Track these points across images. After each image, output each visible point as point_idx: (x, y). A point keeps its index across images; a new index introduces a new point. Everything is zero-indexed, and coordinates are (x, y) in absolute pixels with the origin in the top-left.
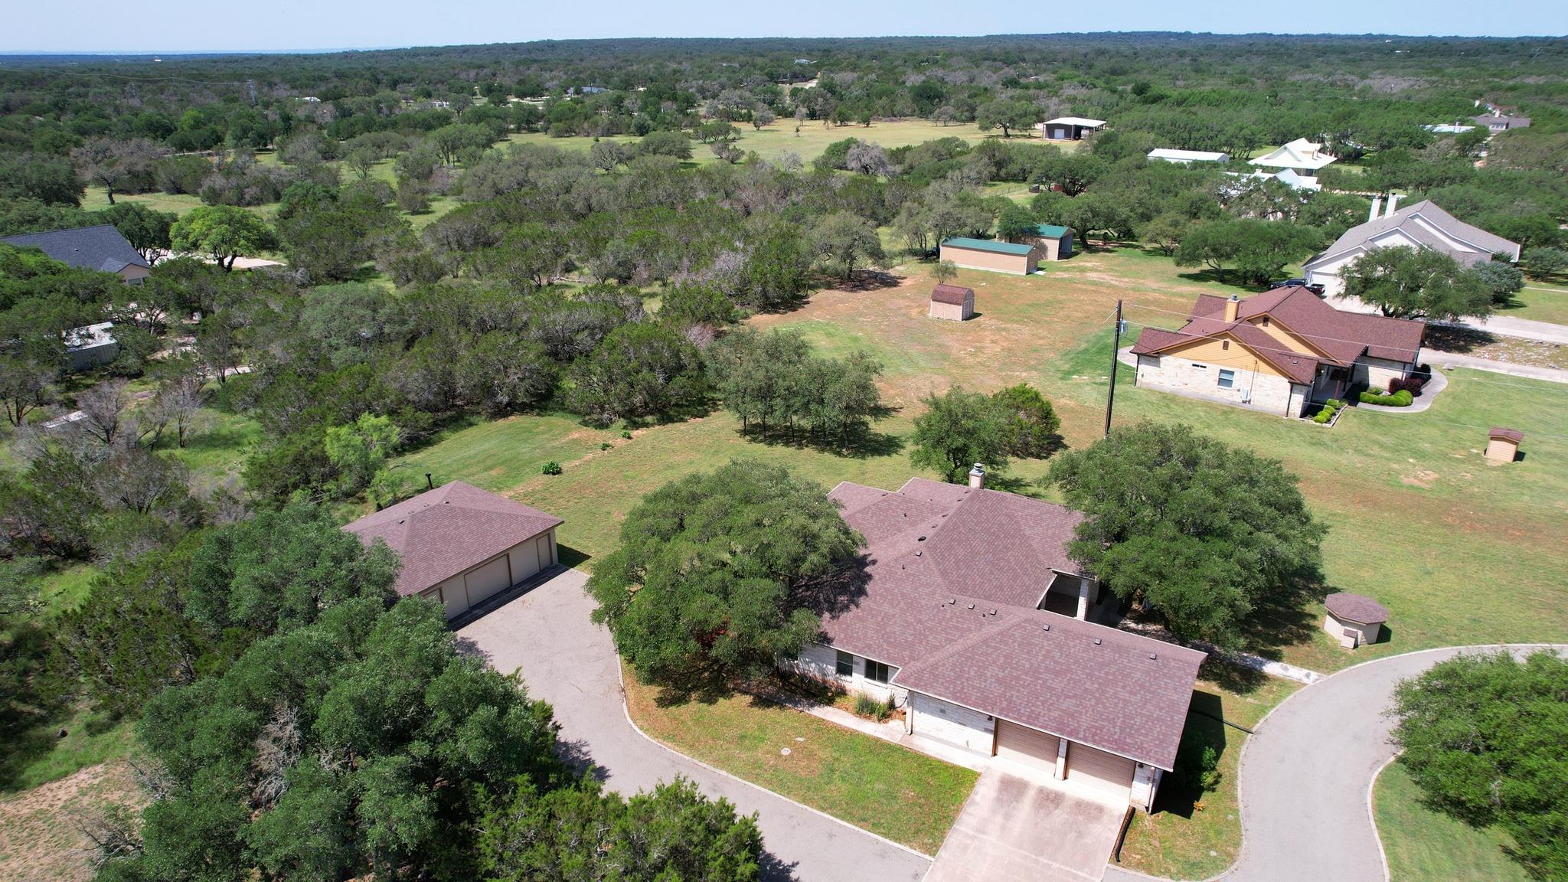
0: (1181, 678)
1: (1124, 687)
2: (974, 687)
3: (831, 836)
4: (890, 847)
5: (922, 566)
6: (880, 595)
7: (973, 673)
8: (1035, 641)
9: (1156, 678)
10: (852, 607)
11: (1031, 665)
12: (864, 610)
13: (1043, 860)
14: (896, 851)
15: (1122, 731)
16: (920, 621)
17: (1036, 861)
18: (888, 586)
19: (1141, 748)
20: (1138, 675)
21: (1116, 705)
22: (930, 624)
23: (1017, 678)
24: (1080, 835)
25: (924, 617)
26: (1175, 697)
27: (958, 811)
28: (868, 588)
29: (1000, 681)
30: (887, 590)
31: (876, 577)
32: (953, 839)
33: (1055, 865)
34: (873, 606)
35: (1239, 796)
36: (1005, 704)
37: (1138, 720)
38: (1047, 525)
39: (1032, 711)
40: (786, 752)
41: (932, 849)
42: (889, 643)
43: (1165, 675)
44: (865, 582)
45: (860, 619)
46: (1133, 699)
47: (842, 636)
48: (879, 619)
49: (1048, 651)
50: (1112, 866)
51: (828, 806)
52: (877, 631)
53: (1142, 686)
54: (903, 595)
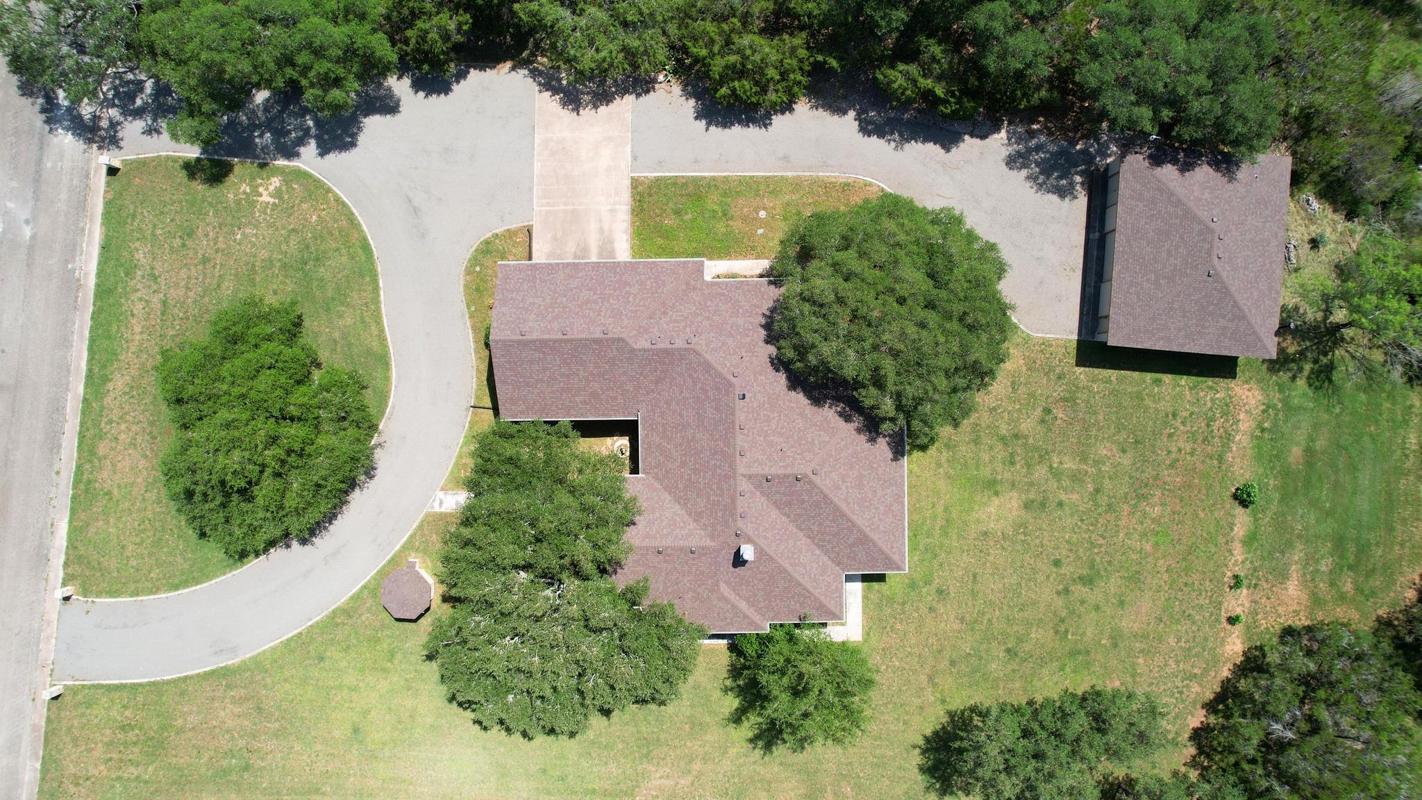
0: (501, 324)
1: (540, 305)
2: (644, 274)
3: (696, 161)
4: (659, 172)
5: (728, 364)
6: (750, 330)
7: (648, 283)
8: (611, 320)
9: (519, 318)
10: (768, 313)
11: (608, 302)
12: (757, 314)
13: (570, 207)
14: (655, 170)
15: (535, 277)
16: (708, 318)
17: (573, 204)
18: (748, 339)
19: (520, 271)
20: (532, 317)
21: (542, 291)
22: (700, 319)
23: (615, 290)
24: (555, 239)
25: (706, 323)
26: (504, 309)
27: (633, 223)
28: (763, 333)
29: (628, 284)
30: (747, 335)
31: (762, 344)
32: (626, 195)
33: (562, 207)
34: (752, 320)
35: (470, 332)
36: (618, 270)
37: (525, 287)
38: (662, 521)
39: (598, 271)
40: (762, 214)
41: (635, 183)
42: (723, 295)
43: (513, 323)
44: (768, 336)
45: (755, 306)
46: (532, 300)
47: (763, 289)
48: (741, 311)
49: (599, 315)
50: (531, 223)
51: (713, 183)
52: (737, 301)
53: (527, 310)
54: (731, 335)
